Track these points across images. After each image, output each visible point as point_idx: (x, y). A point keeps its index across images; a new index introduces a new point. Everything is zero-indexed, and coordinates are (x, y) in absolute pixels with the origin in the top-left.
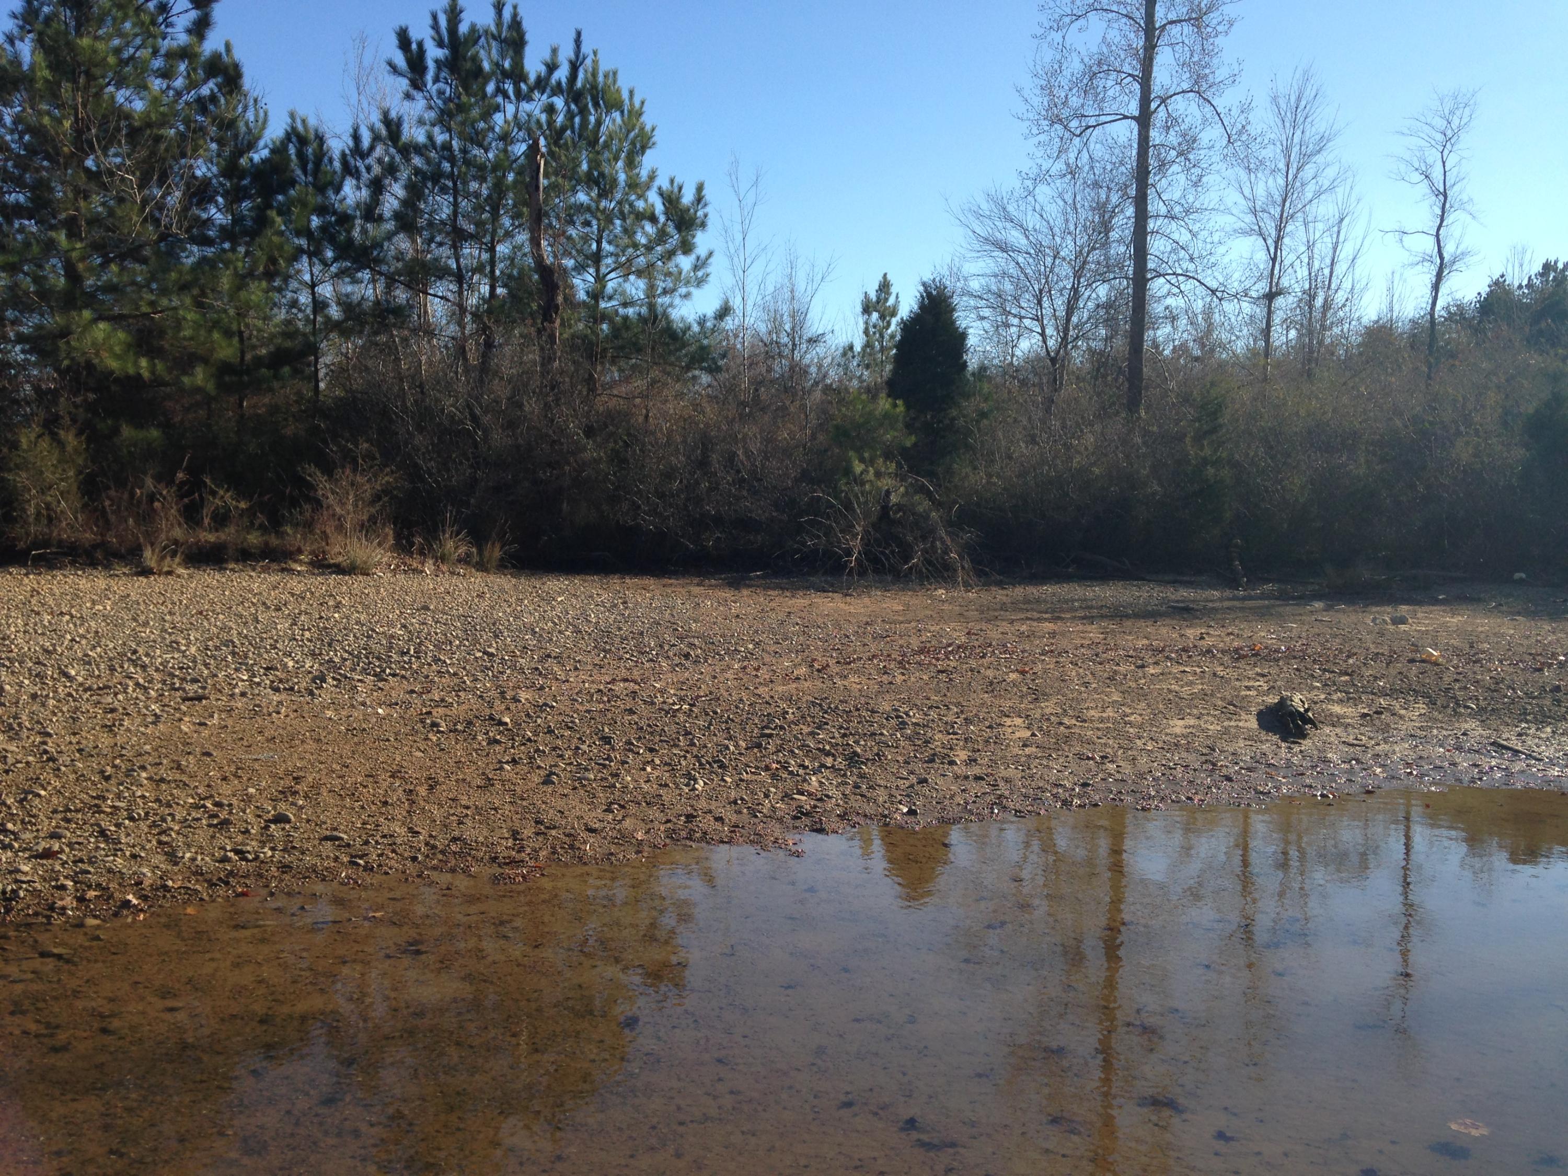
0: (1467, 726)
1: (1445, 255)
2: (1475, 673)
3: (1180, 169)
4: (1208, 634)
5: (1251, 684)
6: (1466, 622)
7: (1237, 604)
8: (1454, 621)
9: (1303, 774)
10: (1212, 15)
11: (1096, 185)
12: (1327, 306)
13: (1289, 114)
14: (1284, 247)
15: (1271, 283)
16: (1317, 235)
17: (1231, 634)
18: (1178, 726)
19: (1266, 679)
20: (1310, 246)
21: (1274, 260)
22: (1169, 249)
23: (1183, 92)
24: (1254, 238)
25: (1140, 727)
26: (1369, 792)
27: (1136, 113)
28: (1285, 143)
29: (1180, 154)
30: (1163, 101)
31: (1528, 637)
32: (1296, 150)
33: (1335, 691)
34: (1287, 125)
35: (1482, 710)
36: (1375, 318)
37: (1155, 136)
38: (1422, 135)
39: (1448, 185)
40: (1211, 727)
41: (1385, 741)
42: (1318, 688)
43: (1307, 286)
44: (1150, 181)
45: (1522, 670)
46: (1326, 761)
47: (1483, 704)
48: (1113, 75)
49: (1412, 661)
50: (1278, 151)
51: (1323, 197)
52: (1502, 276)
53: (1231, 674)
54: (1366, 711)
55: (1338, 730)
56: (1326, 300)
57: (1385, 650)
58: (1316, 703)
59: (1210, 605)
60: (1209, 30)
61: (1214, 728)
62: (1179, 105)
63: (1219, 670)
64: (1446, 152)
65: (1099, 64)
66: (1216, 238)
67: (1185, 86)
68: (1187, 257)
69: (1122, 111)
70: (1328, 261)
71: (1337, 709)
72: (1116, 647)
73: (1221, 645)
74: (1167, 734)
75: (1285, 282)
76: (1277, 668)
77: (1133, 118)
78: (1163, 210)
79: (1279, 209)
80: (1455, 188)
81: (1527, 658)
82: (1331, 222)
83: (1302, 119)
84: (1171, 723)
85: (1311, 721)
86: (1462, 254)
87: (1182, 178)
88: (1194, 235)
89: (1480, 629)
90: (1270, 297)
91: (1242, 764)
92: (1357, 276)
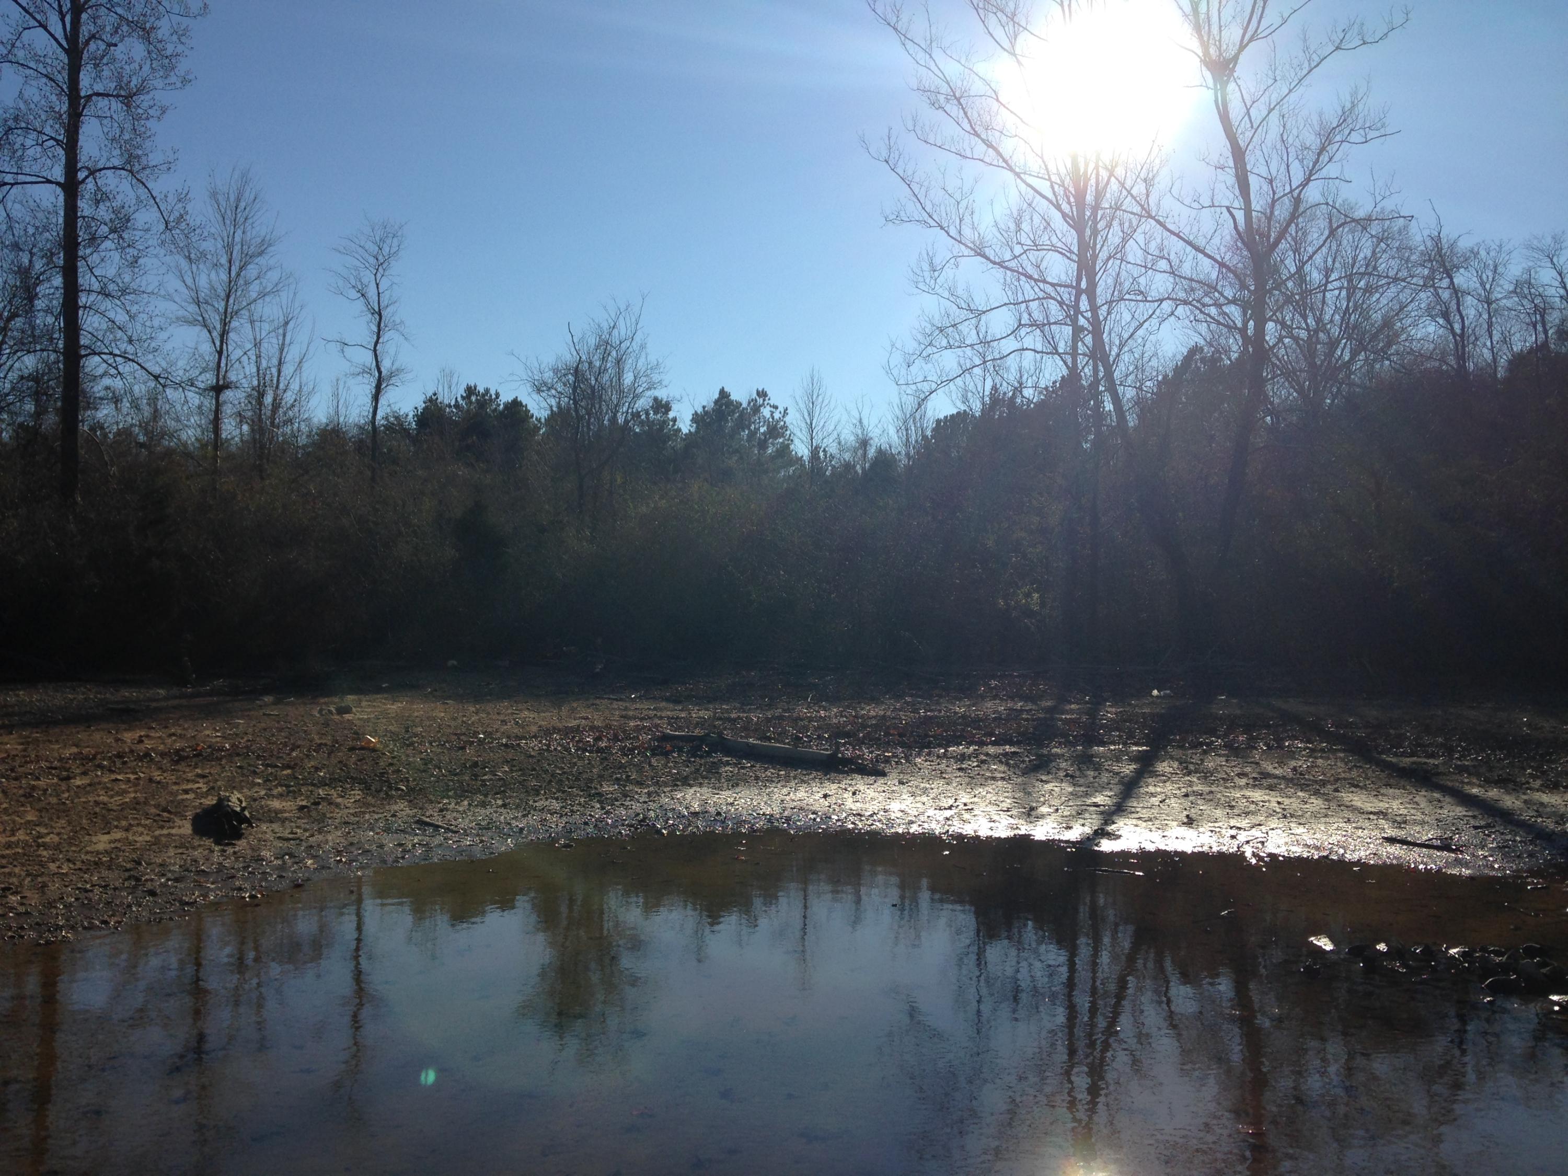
0: (396, 807)
1: (382, 369)
2: (408, 756)
3: (113, 247)
4: (147, 736)
5: (190, 786)
6: (404, 708)
7: (184, 702)
8: (394, 707)
9: (233, 877)
10: (142, 97)
11: (16, 247)
12: (276, 405)
13: (229, 212)
14: (230, 342)
15: (218, 375)
16: (264, 334)
17: (174, 734)
18: (102, 842)
19: (205, 780)
20: (257, 344)
21: (220, 353)
22: (104, 326)
23: (114, 168)
24: (198, 328)
25: (57, 847)
26: (298, 886)
27: (62, 180)
28: (226, 239)
29: (113, 231)
30: (92, 172)
31: (455, 719)
32: (237, 248)
33: (276, 787)
34: (228, 222)
35: (411, 790)
36: (324, 420)
37: (85, 207)
38: (356, 255)
39: (382, 305)
40: (141, 839)
41: (320, 831)
42: (259, 784)
43: (255, 383)
44: (80, 253)
45: (449, 749)
46: (260, 859)
47: (412, 784)
48: (34, 135)
49: (352, 749)
50: (219, 246)
51: (267, 299)
52: (435, 394)
53: (170, 778)
54: (304, 803)
55: (275, 826)
56: (275, 399)
57: (328, 740)
58: (255, 800)
59: (154, 704)
60: (140, 111)
61: (143, 839)
62: (109, 180)
63: (157, 775)
64: (379, 275)
65: (16, 119)
66: (156, 323)
67: (116, 162)
68: (126, 338)
69: (45, 174)
70: (275, 361)
71: (276, 804)
72: (38, 759)
73: (161, 747)
74: (87, 853)
75: (232, 377)
76: (218, 768)
77: (58, 184)
78: (96, 286)
79: (223, 304)
80: (388, 309)
81: (454, 738)
82: (276, 323)
83: (242, 220)
84: (94, 839)
85: (248, 821)
86: (398, 370)
87: (116, 256)
88: (132, 317)
89: (416, 714)
90: (218, 389)
91: (169, 875)
92: (304, 379)
